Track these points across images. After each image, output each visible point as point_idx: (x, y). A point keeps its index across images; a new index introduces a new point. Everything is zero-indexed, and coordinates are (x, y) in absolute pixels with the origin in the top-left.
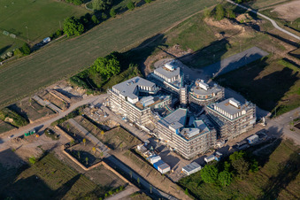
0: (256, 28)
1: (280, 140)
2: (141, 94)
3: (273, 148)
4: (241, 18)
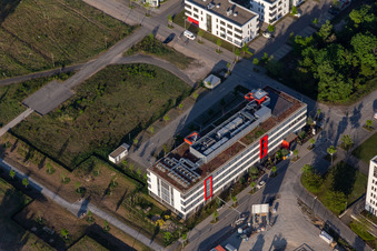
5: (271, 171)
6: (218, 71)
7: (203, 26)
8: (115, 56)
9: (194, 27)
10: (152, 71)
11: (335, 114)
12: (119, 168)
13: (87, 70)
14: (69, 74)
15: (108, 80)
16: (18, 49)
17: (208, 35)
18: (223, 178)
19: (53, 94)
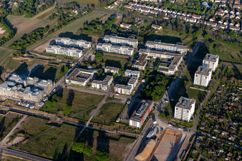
0: (32, 57)
1: (63, 89)
2: (11, 87)
3: (62, 91)
4: (25, 55)
5: (152, 116)
6: (128, 100)
7: (119, 92)
8: (104, 102)
9: (117, 93)
10: (114, 103)
11: (158, 103)
12: (120, 123)
13: (100, 106)
14: (96, 107)
15: (105, 107)
16: (81, 105)
17: (121, 94)
18: (145, 118)
19: (94, 113)
